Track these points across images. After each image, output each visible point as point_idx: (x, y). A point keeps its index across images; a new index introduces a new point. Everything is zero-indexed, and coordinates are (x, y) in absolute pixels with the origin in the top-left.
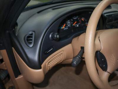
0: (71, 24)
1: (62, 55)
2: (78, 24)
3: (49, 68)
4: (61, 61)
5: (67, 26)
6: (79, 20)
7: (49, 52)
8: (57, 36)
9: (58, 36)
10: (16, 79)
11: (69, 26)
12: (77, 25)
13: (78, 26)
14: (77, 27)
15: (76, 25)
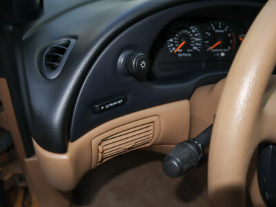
0: (204, 44)
1: (151, 128)
2: (225, 50)
3: (100, 155)
4: (148, 145)
5: (191, 48)
6: (231, 38)
7: (107, 107)
8: (140, 62)
9: (144, 62)
10: (27, 160)
11: (195, 48)
12: (220, 53)
13: (223, 54)
14: (220, 56)
15: (217, 50)
